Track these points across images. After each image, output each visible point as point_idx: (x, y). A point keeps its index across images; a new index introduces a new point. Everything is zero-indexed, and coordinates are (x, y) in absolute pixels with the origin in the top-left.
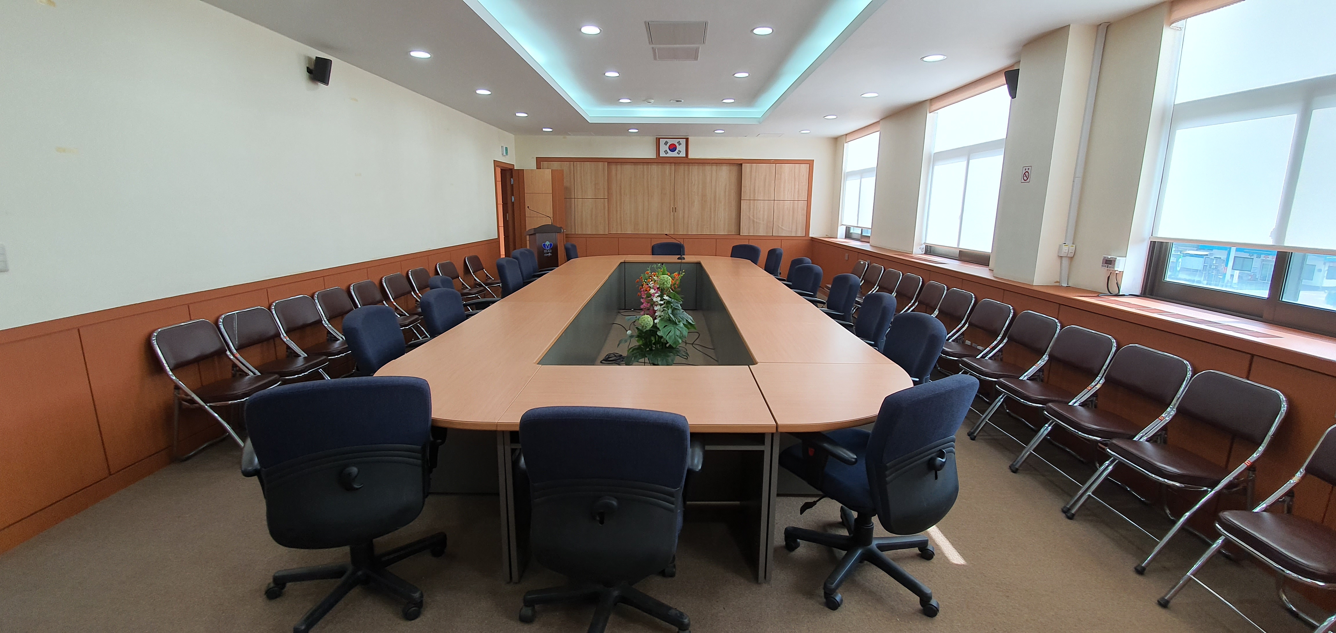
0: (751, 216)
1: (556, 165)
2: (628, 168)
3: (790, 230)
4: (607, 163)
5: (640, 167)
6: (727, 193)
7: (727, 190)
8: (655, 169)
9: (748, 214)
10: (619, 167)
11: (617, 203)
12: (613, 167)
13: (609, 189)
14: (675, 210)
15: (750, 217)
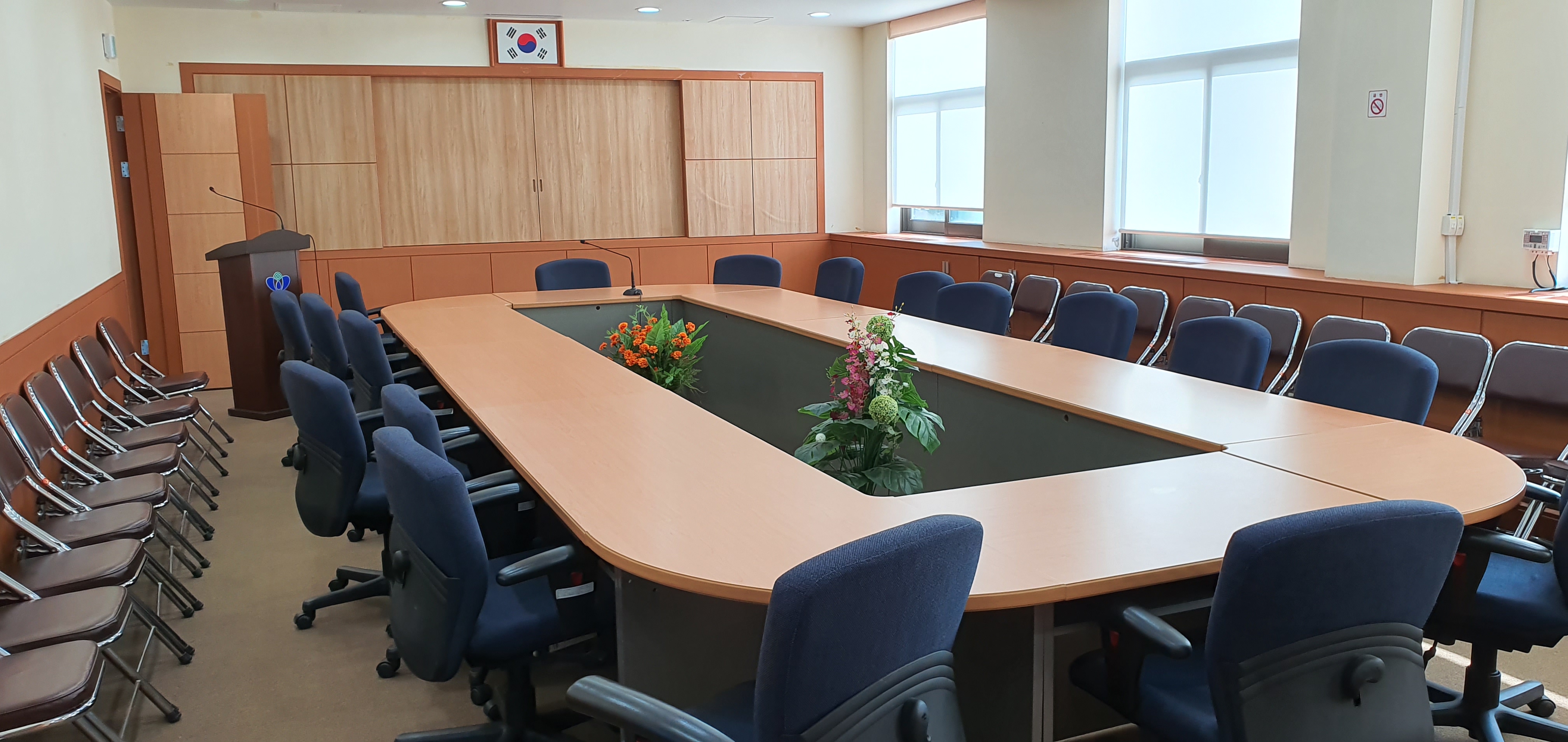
0: (707, 195)
1: (237, 83)
2: (422, 91)
3: (788, 221)
4: (370, 77)
5: (449, 88)
6: (652, 144)
7: (652, 139)
8: (486, 92)
9: (702, 191)
10: (399, 86)
11: (398, 171)
12: (385, 87)
13: (379, 139)
14: (538, 185)
15: (705, 198)
